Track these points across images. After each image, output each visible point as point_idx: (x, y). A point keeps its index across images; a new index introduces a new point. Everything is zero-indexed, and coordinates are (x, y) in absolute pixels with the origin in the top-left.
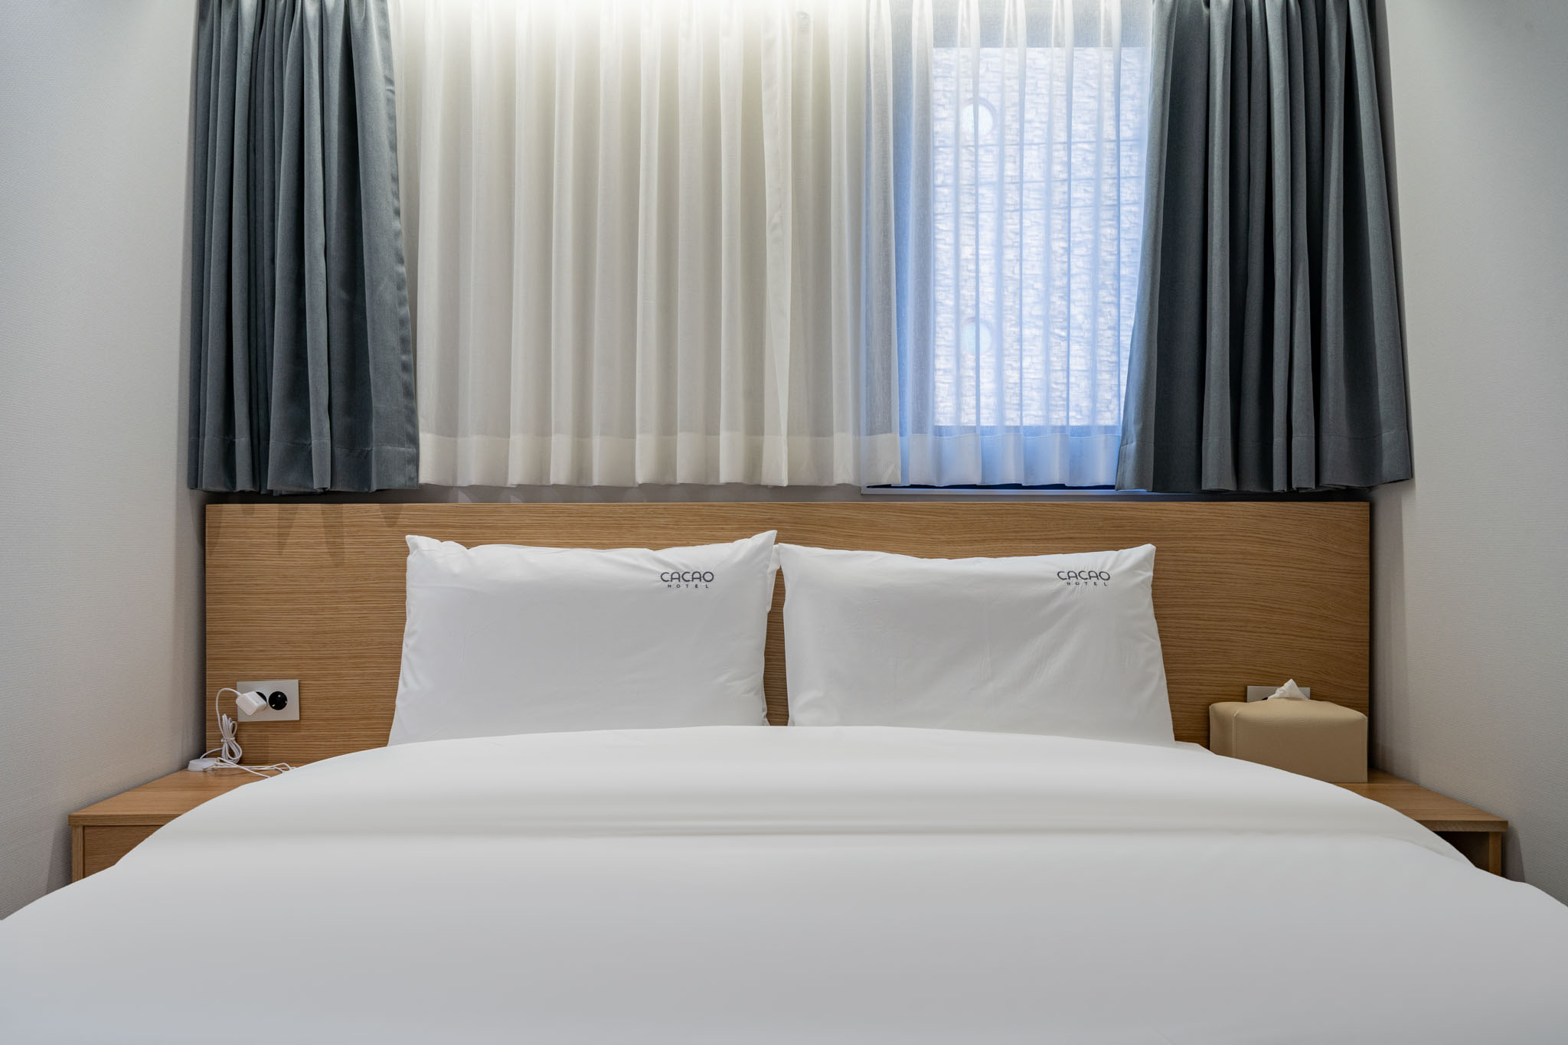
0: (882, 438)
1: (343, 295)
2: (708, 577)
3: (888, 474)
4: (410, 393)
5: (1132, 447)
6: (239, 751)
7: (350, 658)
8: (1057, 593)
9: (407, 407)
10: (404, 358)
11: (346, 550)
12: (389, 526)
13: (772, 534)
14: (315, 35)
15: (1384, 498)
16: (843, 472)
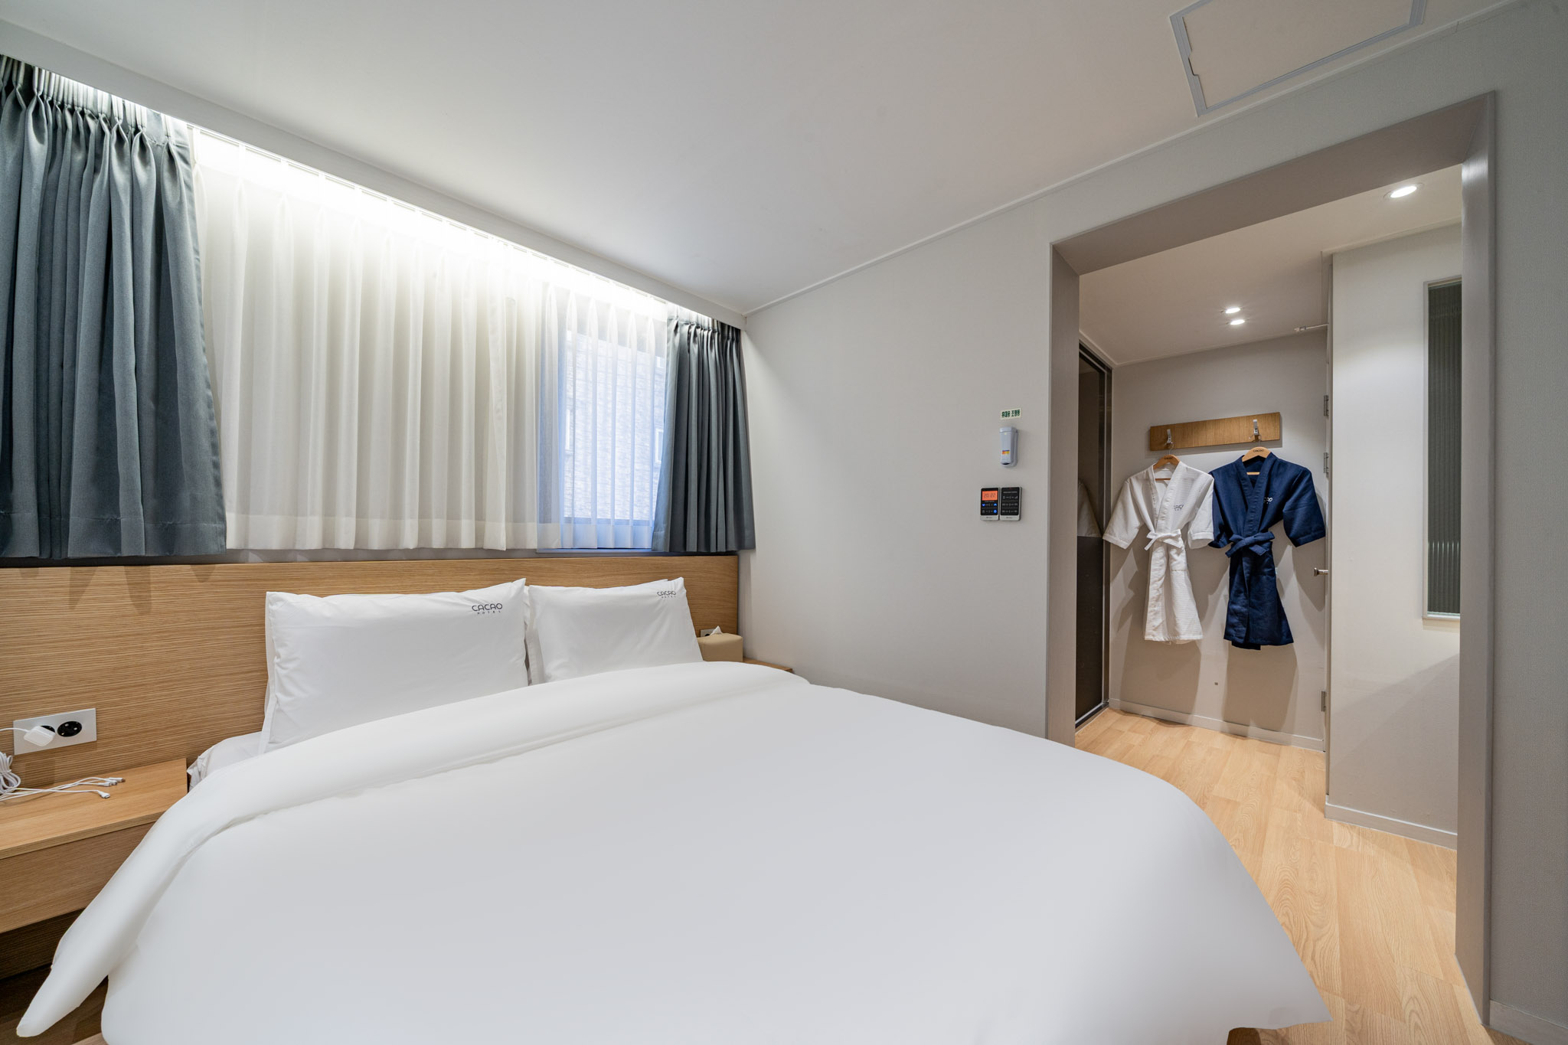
0: (550, 526)
1: (152, 405)
2: (499, 606)
3: (554, 544)
4: (218, 483)
5: (662, 533)
6: (17, 781)
7: (157, 683)
8: (658, 602)
9: (217, 495)
10: (214, 458)
11: (152, 601)
12: (200, 581)
13: (523, 580)
14: (126, 199)
15: (743, 554)
16: (532, 544)
